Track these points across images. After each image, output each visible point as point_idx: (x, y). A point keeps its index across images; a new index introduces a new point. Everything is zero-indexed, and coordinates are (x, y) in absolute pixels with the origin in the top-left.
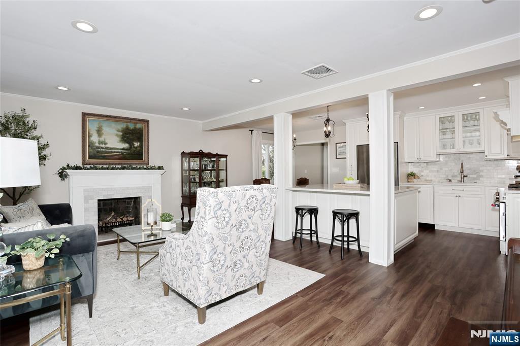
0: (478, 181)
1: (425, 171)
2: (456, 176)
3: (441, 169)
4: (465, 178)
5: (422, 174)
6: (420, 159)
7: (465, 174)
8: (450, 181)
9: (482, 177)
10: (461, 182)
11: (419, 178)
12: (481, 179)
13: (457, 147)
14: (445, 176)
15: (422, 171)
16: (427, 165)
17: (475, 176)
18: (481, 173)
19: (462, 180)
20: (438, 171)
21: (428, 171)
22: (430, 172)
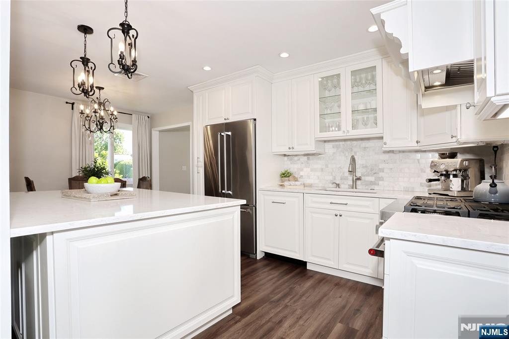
0: (376, 187)
1: (305, 169)
2: (346, 179)
3: (327, 166)
4: (359, 182)
5: (302, 174)
6: (293, 148)
7: (358, 175)
8: (338, 185)
9: (383, 180)
10: (353, 188)
11: (296, 180)
12: (380, 183)
13: (343, 128)
14: (331, 178)
15: (302, 170)
16: (308, 159)
17: (372, 179)
18: (381, 174)
19: (354, 186)
20: (322, 170)
21: (309, 169)
22: (312, 170)
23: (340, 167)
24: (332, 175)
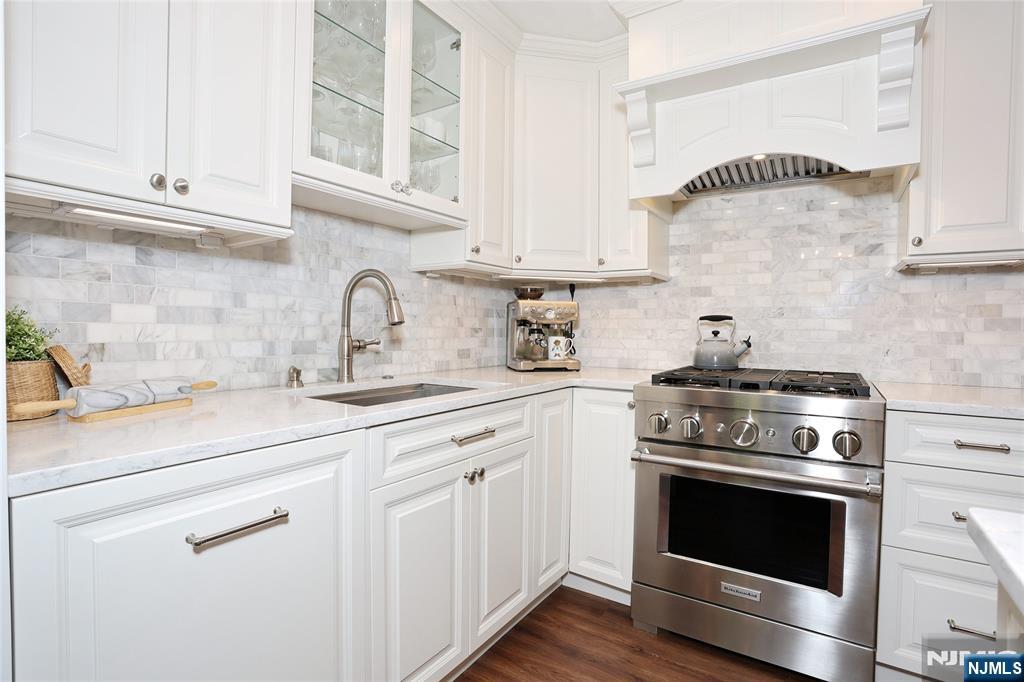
1: (119, 311)
3: (239, 300)
5: (97, 333)
10: (340, 380)
15: (102, 314)
19: (344, 370)
20: (218, 316)
21: (147, 312)
22: (166, 315)
23: (290, 308)
24: (261, 338)
